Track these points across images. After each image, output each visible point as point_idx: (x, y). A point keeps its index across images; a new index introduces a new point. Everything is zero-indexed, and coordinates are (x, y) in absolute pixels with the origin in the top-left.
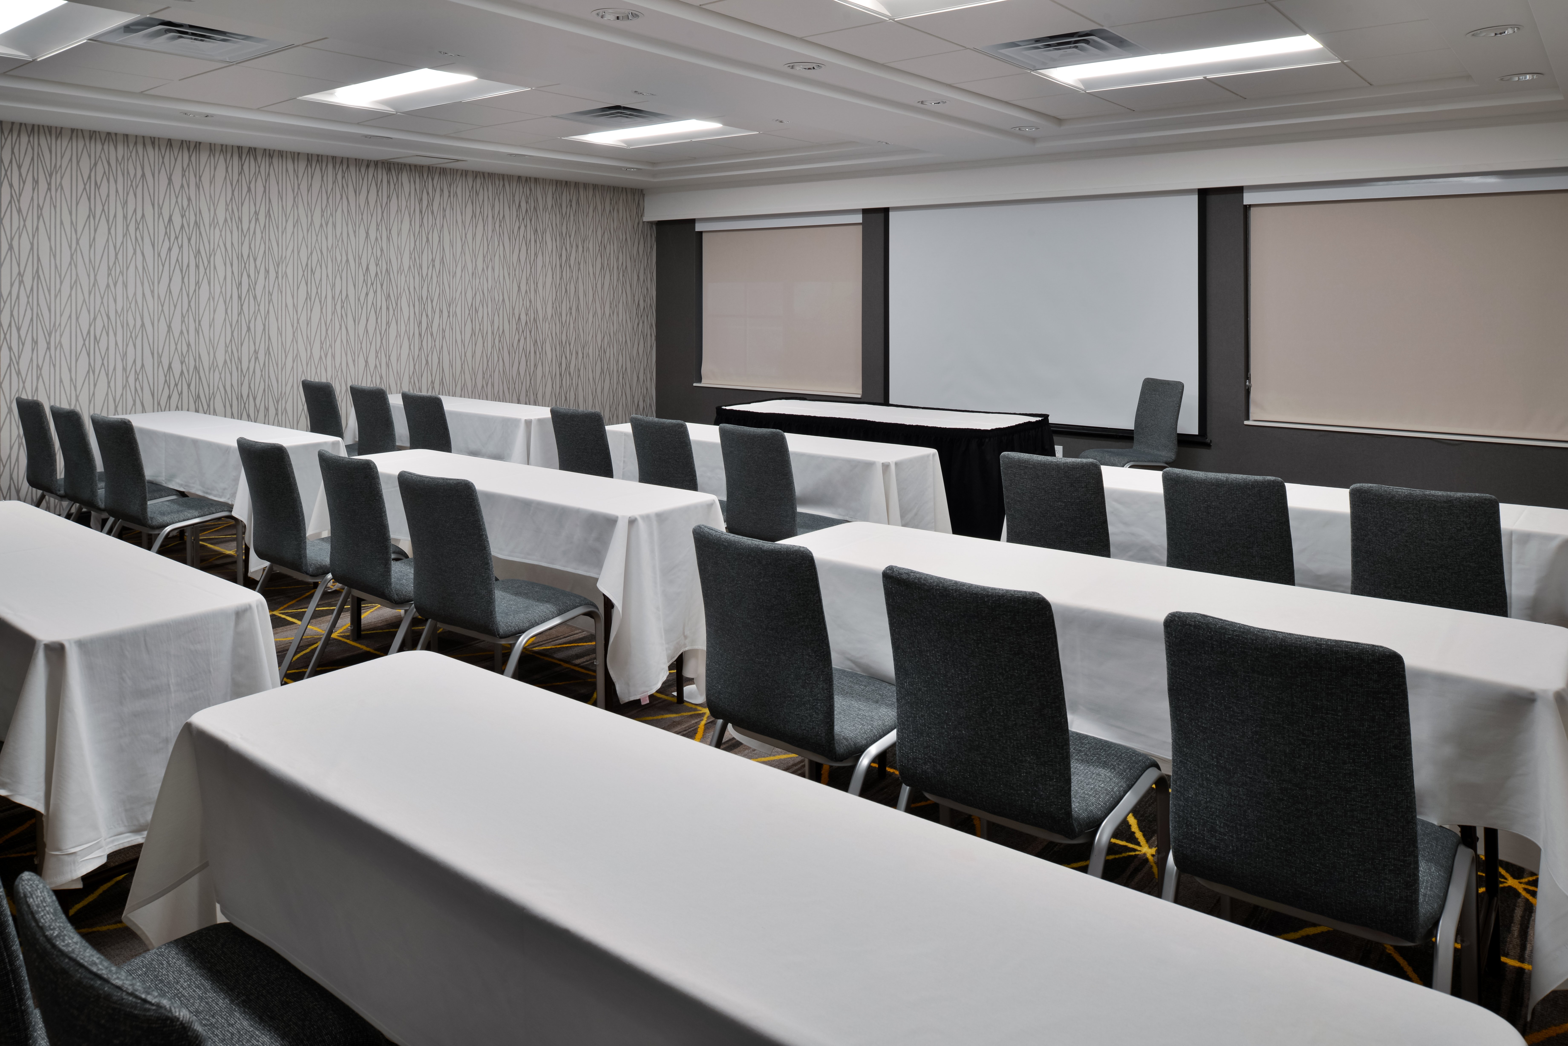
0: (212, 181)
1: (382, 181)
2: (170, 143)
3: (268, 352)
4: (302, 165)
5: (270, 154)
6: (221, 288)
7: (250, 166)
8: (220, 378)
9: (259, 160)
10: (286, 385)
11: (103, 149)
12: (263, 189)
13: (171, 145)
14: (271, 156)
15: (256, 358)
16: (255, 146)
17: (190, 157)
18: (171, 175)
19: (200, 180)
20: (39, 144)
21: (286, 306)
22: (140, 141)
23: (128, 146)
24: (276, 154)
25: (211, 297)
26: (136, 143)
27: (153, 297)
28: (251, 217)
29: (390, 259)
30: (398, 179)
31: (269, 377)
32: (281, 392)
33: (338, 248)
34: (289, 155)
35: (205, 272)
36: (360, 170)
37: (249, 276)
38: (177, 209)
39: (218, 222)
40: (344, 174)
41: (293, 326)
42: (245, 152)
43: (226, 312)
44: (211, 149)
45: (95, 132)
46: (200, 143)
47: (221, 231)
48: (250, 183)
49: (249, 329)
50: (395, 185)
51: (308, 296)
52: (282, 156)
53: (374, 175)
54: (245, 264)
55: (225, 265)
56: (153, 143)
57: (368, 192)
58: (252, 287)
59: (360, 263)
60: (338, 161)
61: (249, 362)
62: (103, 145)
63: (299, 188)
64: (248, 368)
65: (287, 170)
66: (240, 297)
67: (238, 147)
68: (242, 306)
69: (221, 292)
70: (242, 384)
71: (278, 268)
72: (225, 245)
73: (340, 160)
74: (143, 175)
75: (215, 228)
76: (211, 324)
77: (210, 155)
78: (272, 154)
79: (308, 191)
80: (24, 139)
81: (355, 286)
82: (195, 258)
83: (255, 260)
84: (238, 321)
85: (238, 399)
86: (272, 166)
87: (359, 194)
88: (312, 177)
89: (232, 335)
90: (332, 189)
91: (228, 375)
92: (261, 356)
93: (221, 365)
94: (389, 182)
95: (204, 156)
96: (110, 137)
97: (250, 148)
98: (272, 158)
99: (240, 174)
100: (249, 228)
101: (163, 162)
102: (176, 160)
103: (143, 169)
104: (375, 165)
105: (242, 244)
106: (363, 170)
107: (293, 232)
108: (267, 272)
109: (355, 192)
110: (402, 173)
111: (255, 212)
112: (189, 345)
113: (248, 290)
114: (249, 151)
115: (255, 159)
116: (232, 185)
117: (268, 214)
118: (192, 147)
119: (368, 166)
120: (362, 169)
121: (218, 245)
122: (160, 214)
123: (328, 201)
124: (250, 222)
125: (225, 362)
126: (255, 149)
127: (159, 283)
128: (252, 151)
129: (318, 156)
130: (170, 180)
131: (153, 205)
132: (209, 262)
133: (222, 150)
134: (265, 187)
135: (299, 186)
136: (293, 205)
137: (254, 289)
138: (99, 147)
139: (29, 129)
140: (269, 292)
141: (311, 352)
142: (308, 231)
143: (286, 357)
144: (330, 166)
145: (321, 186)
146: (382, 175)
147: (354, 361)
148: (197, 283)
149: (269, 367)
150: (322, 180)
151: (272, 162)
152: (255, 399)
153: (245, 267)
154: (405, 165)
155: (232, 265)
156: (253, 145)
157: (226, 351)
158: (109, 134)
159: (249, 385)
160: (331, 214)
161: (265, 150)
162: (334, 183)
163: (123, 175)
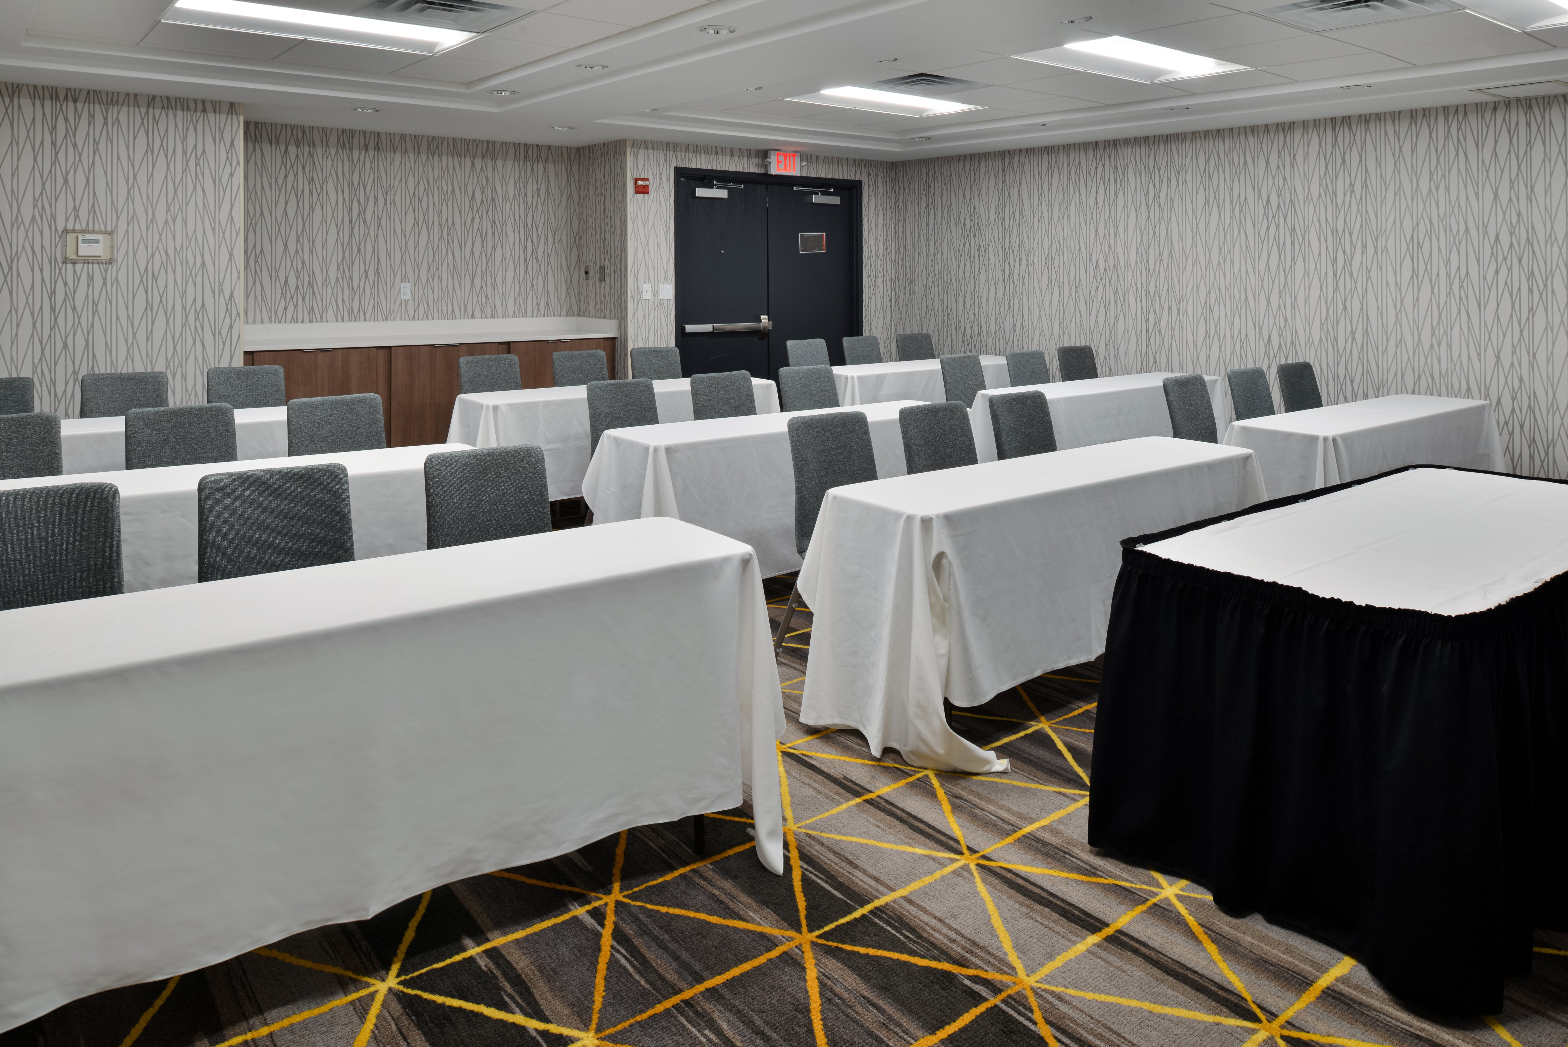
0: (1306, 157)
1: (1517, 124)
2: (1267, 128)
3: (1366, 333)
4: (1404, 125)
5: (1366, 120)
6: (1316, 265)
7: (1343, 136)
8: (1316, 355)
9: (1354, 128)
10: (1388, 372)
11: (1214, 144)
12: (1359, 158)
13: (1268, 130)
14: (1367, 122)
15: (1354, 339)
16: (1349, 114)
17: (1285, 138)
18: (1268, 159)
19: (1294, 158)
20: (1171, 150)
21: (1387, 284)
22: (1242, 131)
23: (1233, 138)
24: (1373, 117)
25: (1306, 273)
26: (1239, 134)
27: (1254, 273)
28: (1346, 189)
29: (1533, 226)
30: (1543, 118)
31: (1368, 360)
32: (1383, 379)
33: (1453, 215)
34: (1388, 116)
35: (1300, 249)
36: (1483, 116)
37: (1344, 252)
38: (1274, 189)
39: (1312, 199)
40: (1461, 125)
41: (1395, 307)
42: (1338, 122)
43: (1321, 290)
44: (1304, 127)
45: (1208, 131)
46: (1294, 123)
47: (1315, 207)
48: (1344, 153)
49: (1345, 307)
50: (1539, 127)
51: (1415, 274)
52: (1380, 119)
53: (1504, 119)
54: (1340, 239)
55: (1320, 240)
56: (1253, 131)
57: (1496, 142)
58: (1348, 264)
59: (1486, 233)
60: (1452, 111)
61: (1346, 342)
62: (1214, 141)
63: (1400, 151)
64: (1345, 348)
65: (1386, 133)
66: (1335, 274)
67: (1332, 119)
68: (1337, 283)
69: (1316, 268)
70: (1338, 365)
71: (1377, 242)
72: (1319, 221)
73: (1455, 109)
74: (1245, 162)
75: (1309, 204)
76: (1307, 300)
77: (1303, 133)
78: (1368, 120)
79: (1412, 153)
80: (1162, 147)
81: (1478, 261)
82: (1291, 235)
83: (1351, 235)
84: (1333, 298)
85: (1334, 379)
86: (1368, 132)
87: (1483, 147)
88: (1417, 136)
89: (1328, 313)
90: (1444, 145)
91: (1324, 353)
92: (1359, 336)
93: (1316, 342)
94: (1528, 124)
95: (1298, 135)
96: (1219, 134)
97: (1344, 118)
98: (1368, 123)
99: (1333, 146)
100: (1344, 202)
101: (1261, 147)
102: (1272, 143)
103: (1245, 157)
104: (1507, 106)
105: (1337, 219)
106: (1488, 115)
107: (1395, 201)
108: (1364, 246)
109: (1477, 145)
110: (1550, 109)
111: (1351, 183)
112: (1286, 320)
113: (1344, 267)
114: (1343, 121)
115: (1350, 128)
116: (1325, 159)
117: (1365, 184)
118: (1286, 127)
119: (1495, 109)
120: (1486, 115)
121: (1313, 221)
122: (1260, 196)
123: (1438, 161)
124: (1345, 195)
125: (1321, 339)
126: (1349, 117)
127: (1259, 260)
128: (1346, 120)
129: (1424, 110)
130: (1267, 163)
131: (1254, 188)
132: (1304, 239)
133: (1315, 125)
134: (1361, 156)
135: (1400, 148)
136: (1394, 171)
137: (1351, 266)
138: (1211, 143)
139: (1165, 138)
140: (1367, 268)
141: (1419, 339)
142: (1413, 199)
143: (1388, 341)
144: (1441, 119)
145: (1429, 145)
146: (1518, 117)
147: (1479, 354)
148: (1293, 260)
149: (1367, 349)
150: (1431, 137)
151: (1368, 127)
152: (1352, 382)
153: (1340, 242)
154: (1555, 96)
155: (1326, 241)
156: (1346, 114)
157: (1322, 329)
158: (1218, 130)
159: (1346, 366)
160: (1443, 176)
161: (1360, 116)
162: (1446, 138)
163: (1230, 164)
